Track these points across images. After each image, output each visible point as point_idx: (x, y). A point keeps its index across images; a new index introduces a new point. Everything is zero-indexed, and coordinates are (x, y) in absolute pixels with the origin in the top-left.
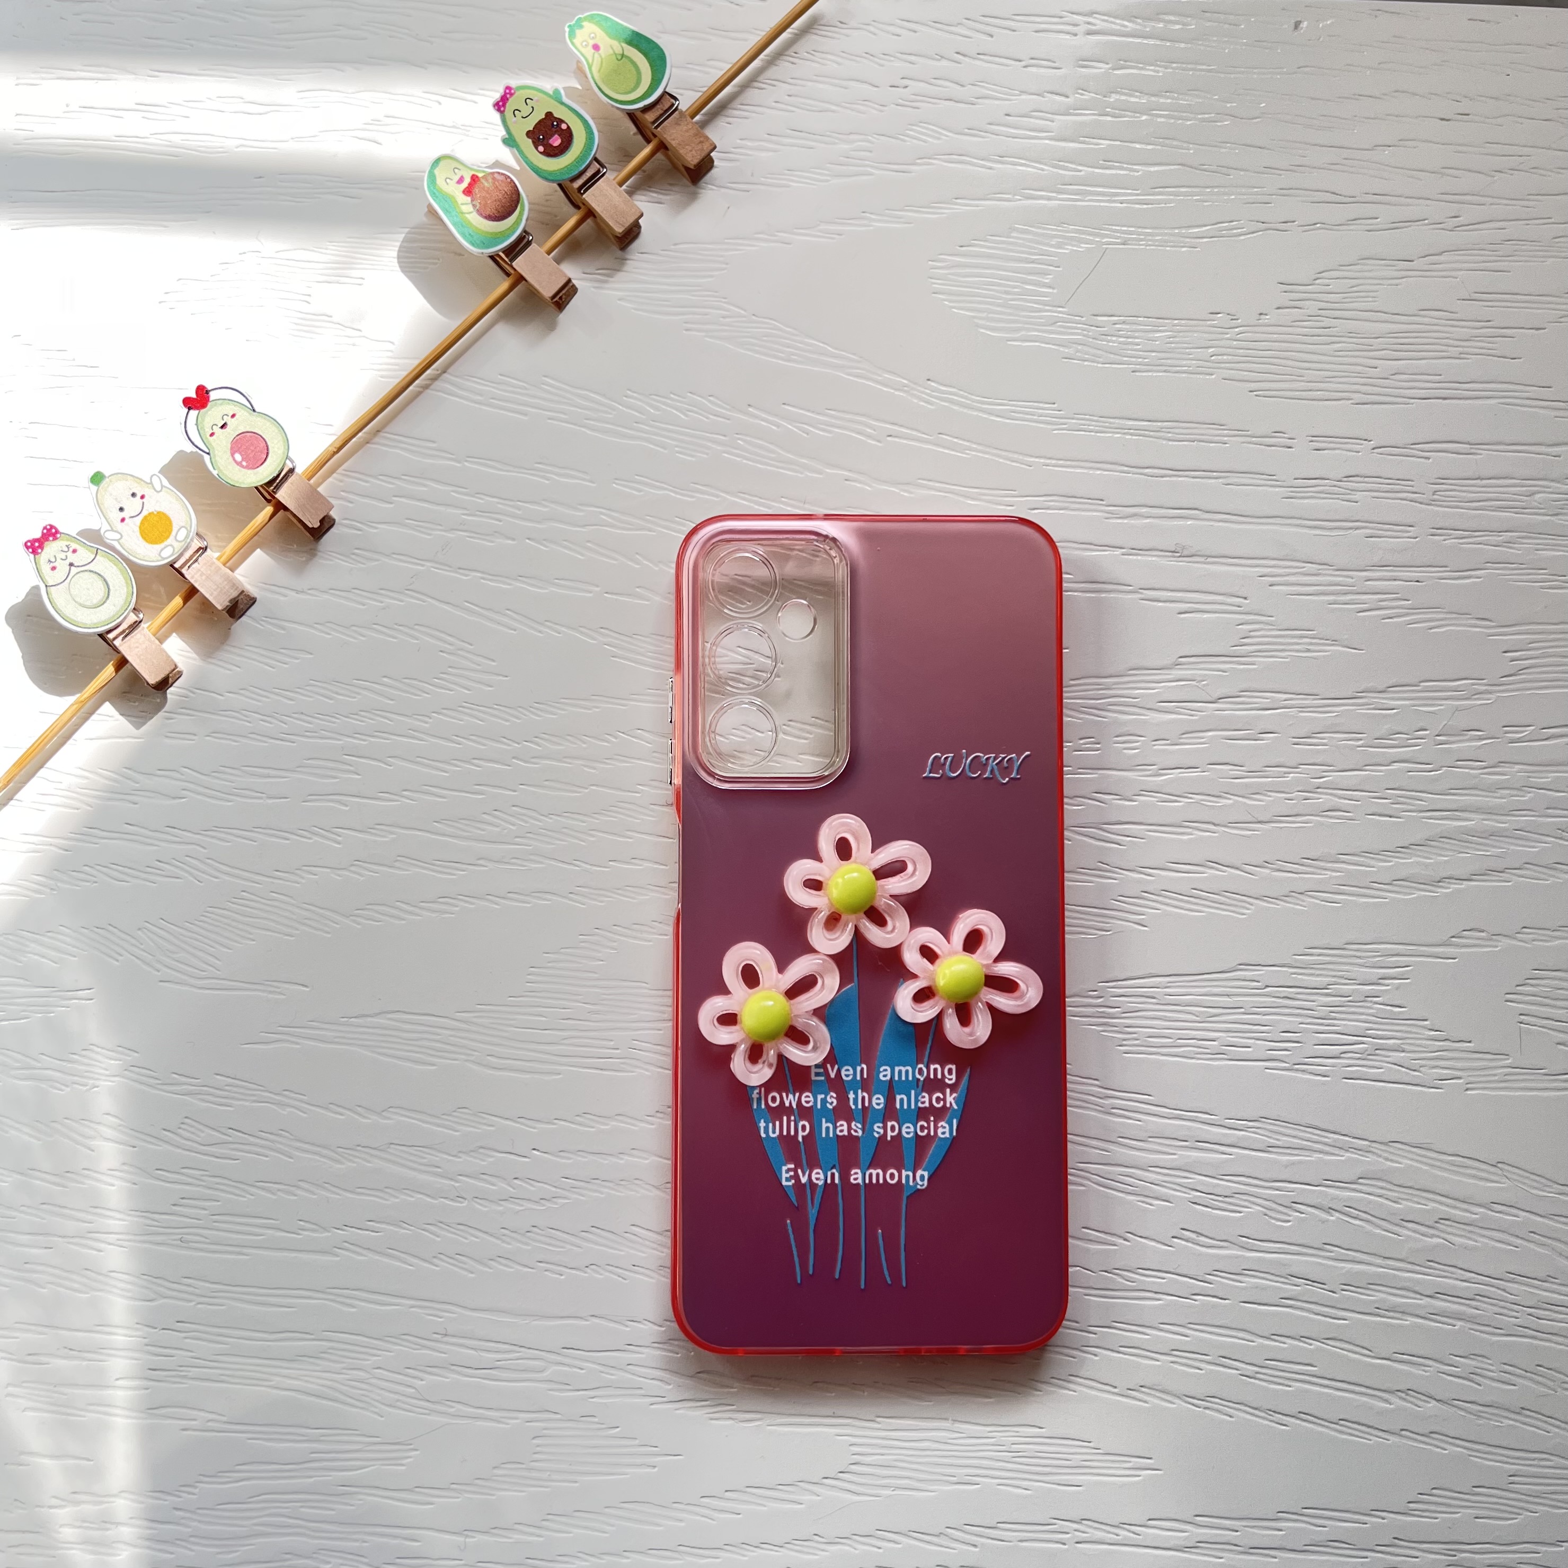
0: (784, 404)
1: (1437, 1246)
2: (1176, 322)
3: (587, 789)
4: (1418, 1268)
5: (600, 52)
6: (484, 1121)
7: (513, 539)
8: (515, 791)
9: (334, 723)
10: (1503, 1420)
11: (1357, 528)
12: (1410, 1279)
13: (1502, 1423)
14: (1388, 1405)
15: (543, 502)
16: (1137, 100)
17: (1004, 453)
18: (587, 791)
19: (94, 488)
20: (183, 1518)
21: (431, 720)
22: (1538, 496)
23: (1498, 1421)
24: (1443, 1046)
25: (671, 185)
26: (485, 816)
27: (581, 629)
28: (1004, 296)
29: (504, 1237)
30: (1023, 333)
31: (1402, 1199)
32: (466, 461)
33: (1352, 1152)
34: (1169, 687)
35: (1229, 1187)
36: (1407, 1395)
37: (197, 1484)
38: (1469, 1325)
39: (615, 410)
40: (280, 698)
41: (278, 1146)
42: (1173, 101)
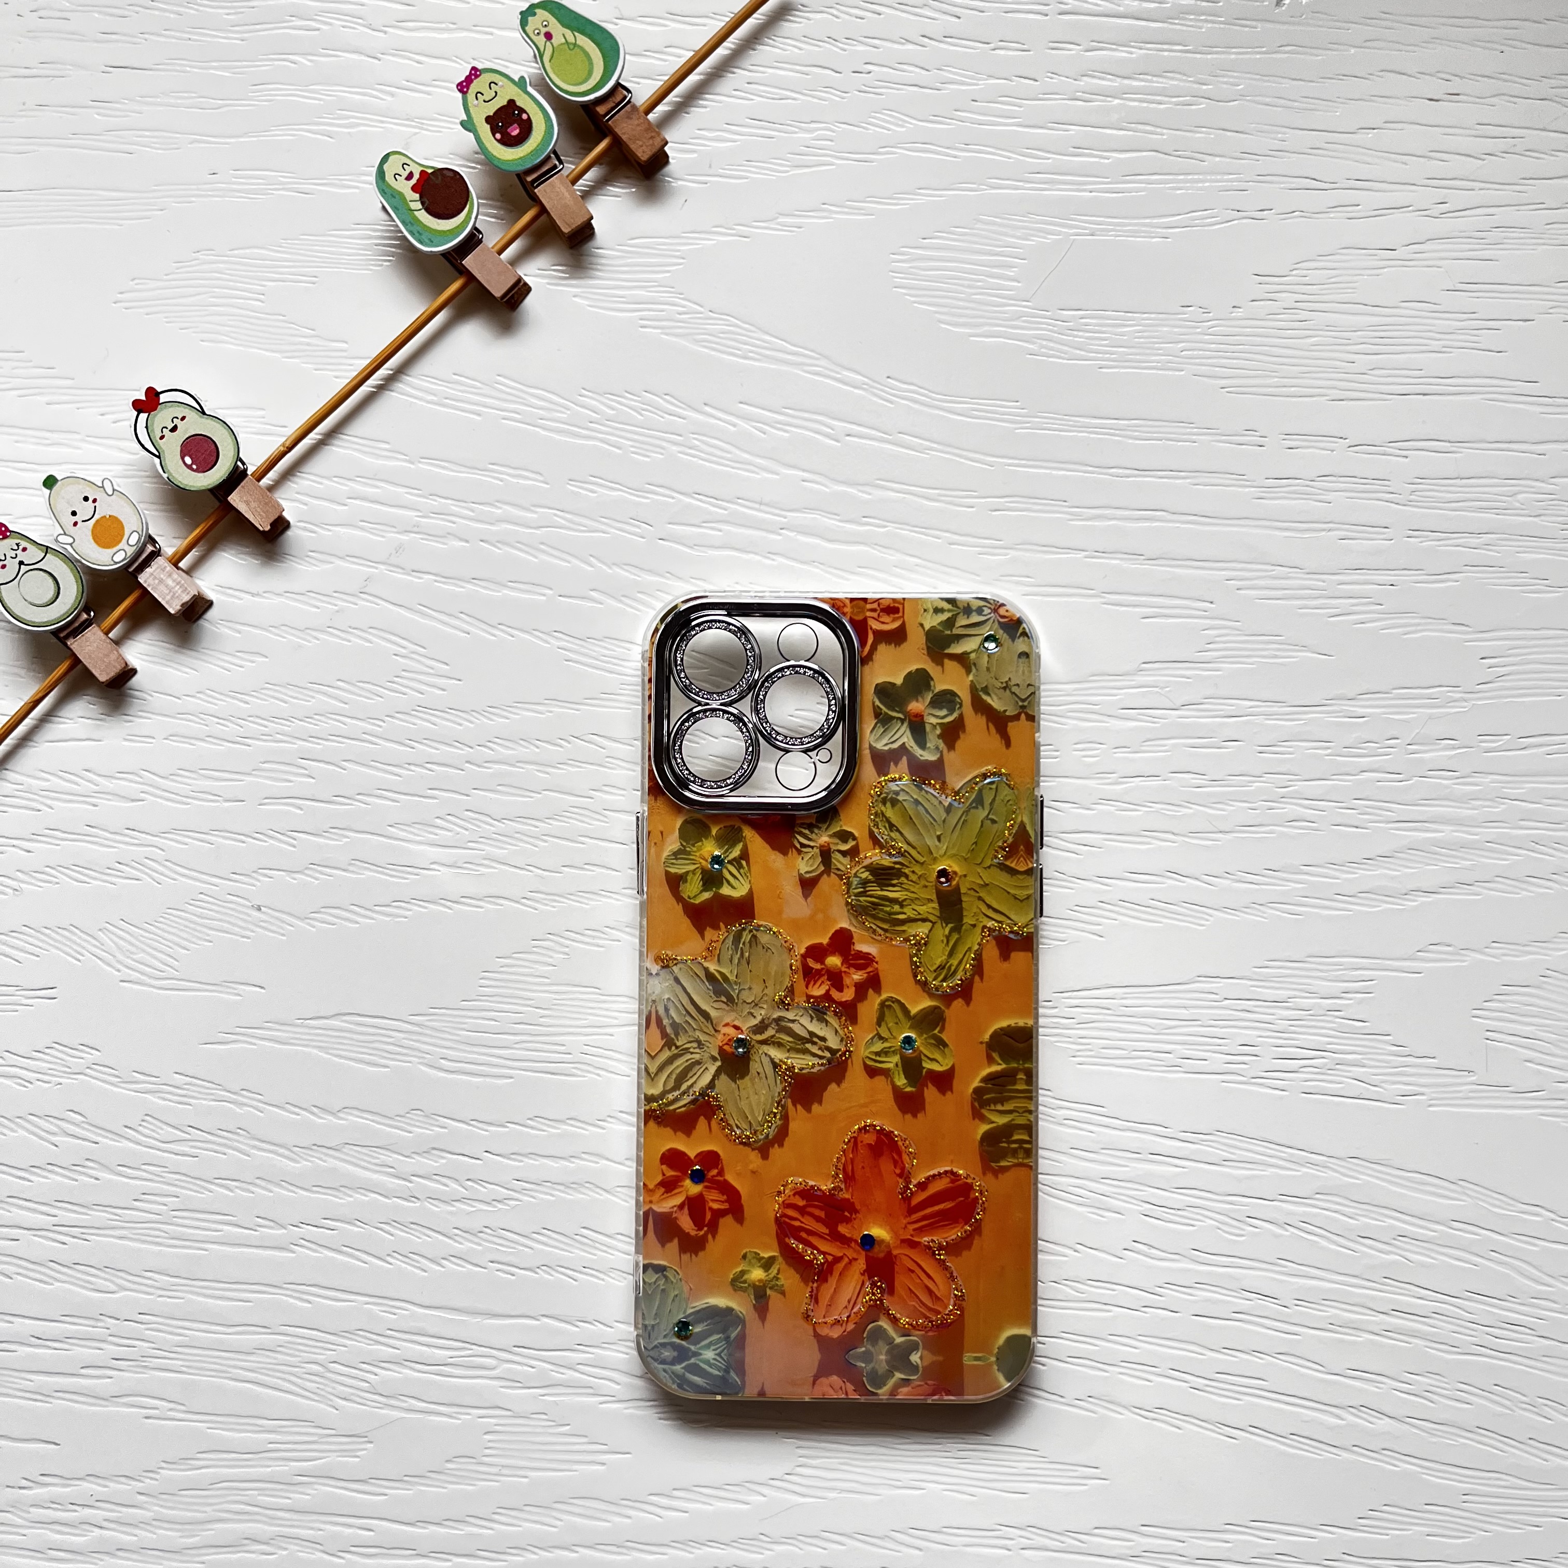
0: (741, 403)
1: (1394, 1263)
2: (1146, 315)
3: (539, 793)
4: (1374, 1284)
5: (553, 41)
6: (437, 1123)
7: (467, 541)
8: (468, 795)
9: (289, 726)
10: (1458, 1439)
11: (1330, 530)
12: (1365, 1296)
14: (1339, 1421)
15: (497, 504)
16: (1109, 83)
17: (965, 453)
18: (539, 795)
19: (47, 491)
20: (146, 1503)
21: (383, 724)
22: (1520, 497)
23: (1454, 1440)
24: (1404, 1062)
25: (627, 177)
26: (438, 821)
28: (967, 290)
29: (456, 1238)
30: (986, 328)
31: (1359, 1215)
32: (420, 462)
33: (1309, 1168)
34: (1132, 694)
35: (1182, 1201)
36: (1360, 1411)
37: (160, 1470)
38: (1422, 1343)
39: (568, 409)
40: (236, 702)
41: (236, 1144)
42: (1147, 84)
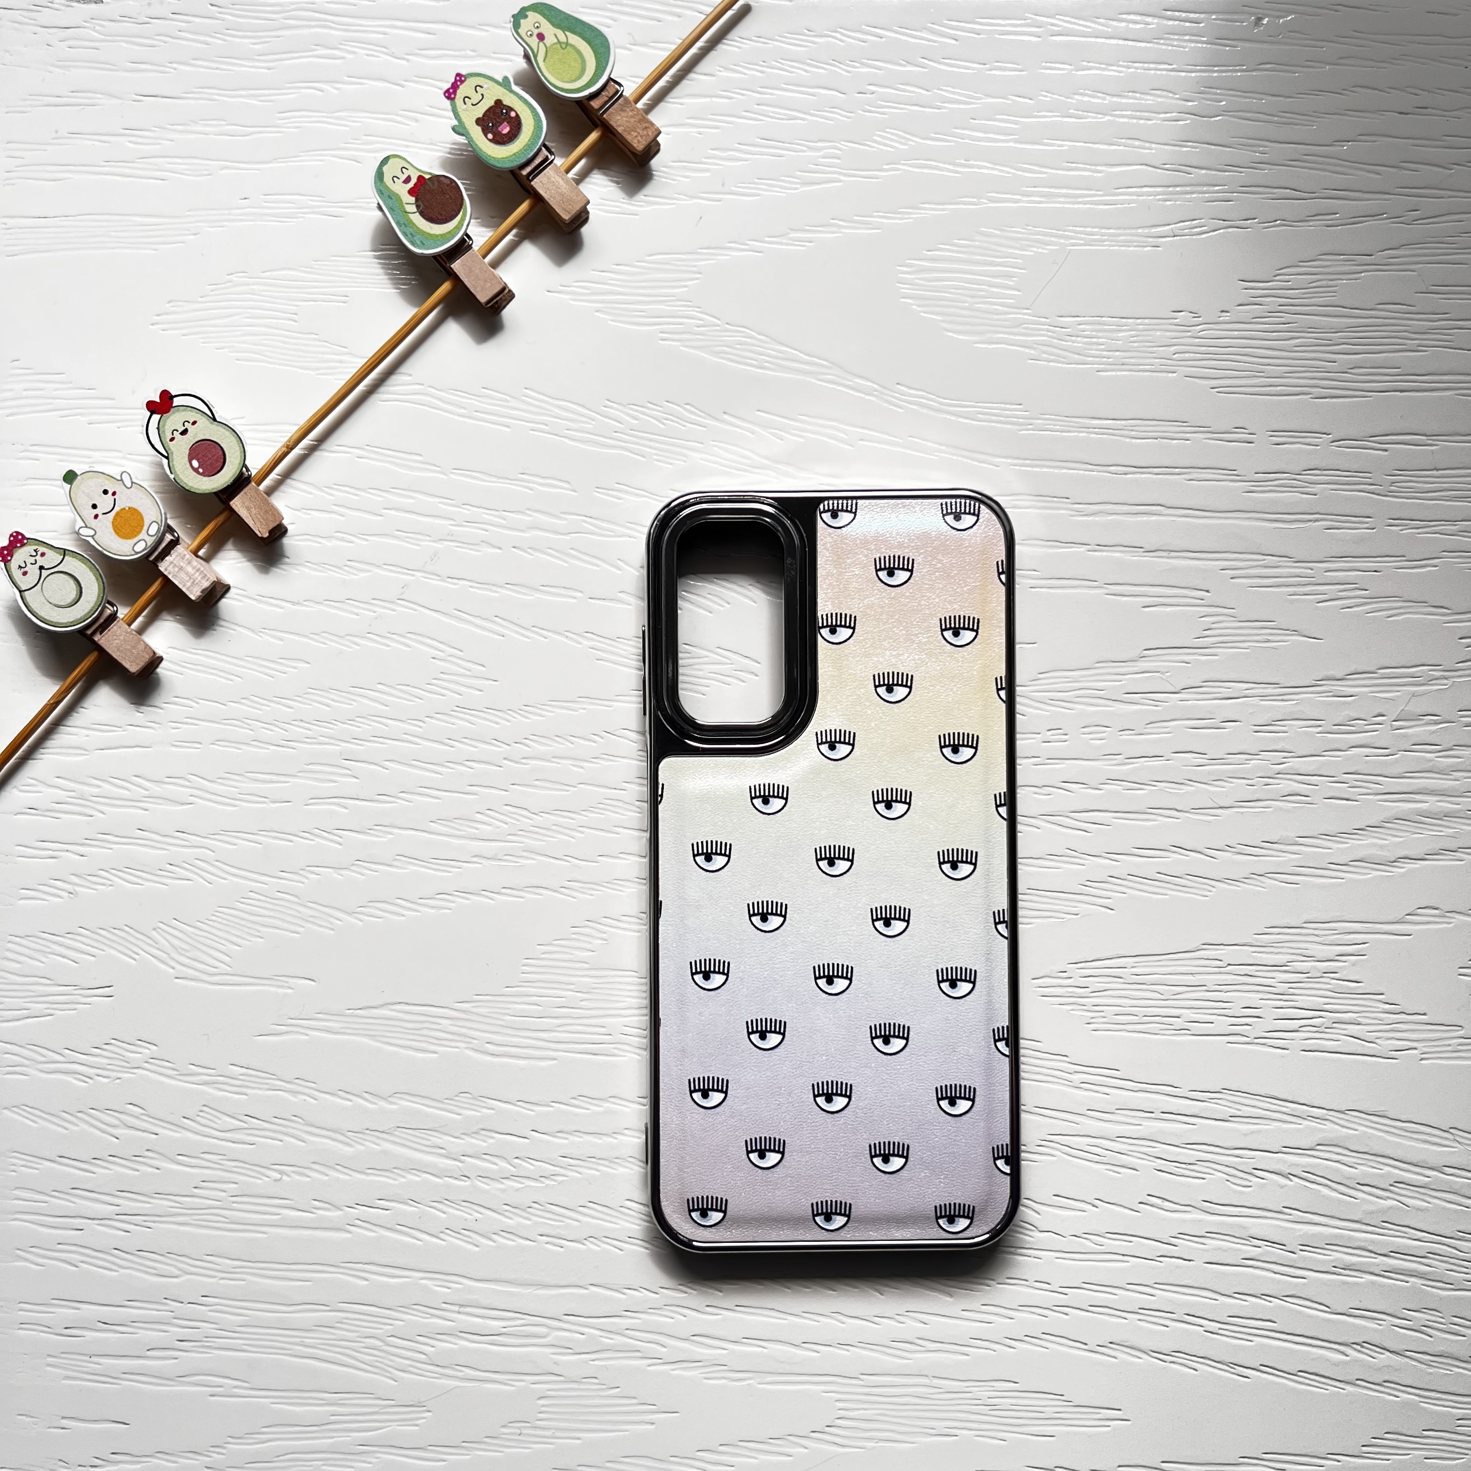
0: (758, 411)
1: (1391, 1208)
2: (1139, 321)
3: (575, 787)
4: (1373, 1229)
6: (483, 1105)
7: (500, 548)
8: (506, 791)
9: (332, 729)
10: (1451, 1368)
11: (1317, 520)
12: (1366, 1240)
13: (1451, 1371)
14: (1345, 1357)
15: (528, 512)
16: (1100, 101)
17: (971, 455)
18: (575, 789)
21: (425, 725)
23: (1447, 1370)
24: (1397, 1019)
26: (478, 815)
27: (566, 633)
28: (969, 299)
29: (506, 1213)
30: (990, 335)
31: (1358, 1164)
32: (451, 473)
33: (1311, 1121)
34: (1134, 679)
35: (1192, 1156)
36: (1362, 1347)
37: (226, 1445)
38: (1420, 1281)
39: (593, 420)
40: (280, 706)
41: (290, 1130)
42: (1136, 101)
